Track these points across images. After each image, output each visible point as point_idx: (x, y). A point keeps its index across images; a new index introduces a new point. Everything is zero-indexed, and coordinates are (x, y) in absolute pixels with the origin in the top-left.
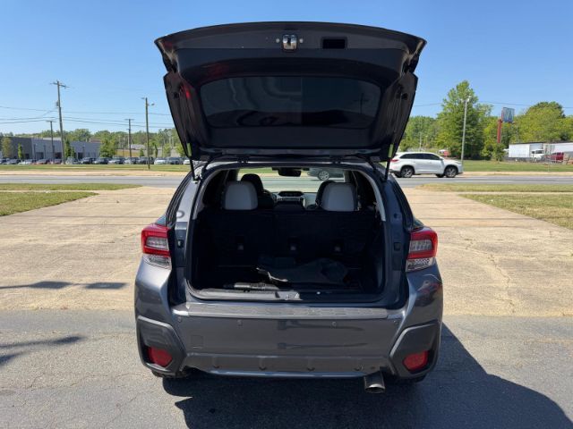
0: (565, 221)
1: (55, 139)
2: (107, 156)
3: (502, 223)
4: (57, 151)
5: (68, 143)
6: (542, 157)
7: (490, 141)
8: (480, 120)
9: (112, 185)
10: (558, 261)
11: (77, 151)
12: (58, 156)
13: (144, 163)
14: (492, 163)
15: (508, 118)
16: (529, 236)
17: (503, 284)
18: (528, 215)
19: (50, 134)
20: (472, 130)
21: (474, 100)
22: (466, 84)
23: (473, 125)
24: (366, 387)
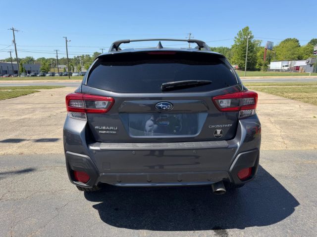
0: (306, 100)
1: (13, 63)
2: (45, 72)
3: (272, 101)
4: (15, 70)
5: (21, 64)
6: (288, 69)
7: (260, 60)
8: (255, 49)
9: (48, 87)
10: (306, 120)
11: (27, 70)
12: (16, 72)
13: (66, 75)
14: (261, 72)
15: (270, 47)
16: (288, 108)
17: (278, 132)
18: (286, 97)
19: (11, 60)
20: (251, 54)
21: (251, 37)
22: (247, 29)
23: (251, 52)
24: (214, 191)
